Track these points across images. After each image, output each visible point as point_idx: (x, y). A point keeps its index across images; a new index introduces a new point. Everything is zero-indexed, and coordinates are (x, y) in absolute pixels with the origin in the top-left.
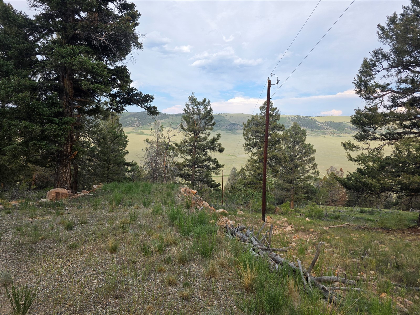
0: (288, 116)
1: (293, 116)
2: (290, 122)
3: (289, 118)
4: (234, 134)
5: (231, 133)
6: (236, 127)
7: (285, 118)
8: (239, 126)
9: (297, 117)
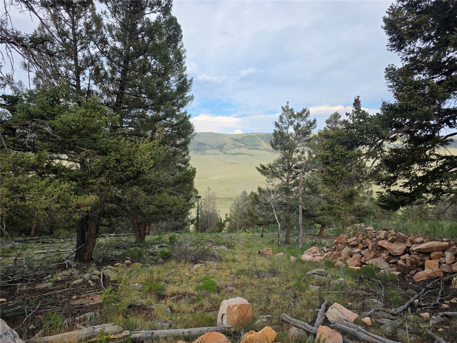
0: (257, 134)
1: (262, 134)
2: (259, 140)
3: (259, 136)
4: (203, 154)
5: (200, 154)
6: (205, 147)
7: (255, 136)
8: (207, 146)
9: (266, 135)
